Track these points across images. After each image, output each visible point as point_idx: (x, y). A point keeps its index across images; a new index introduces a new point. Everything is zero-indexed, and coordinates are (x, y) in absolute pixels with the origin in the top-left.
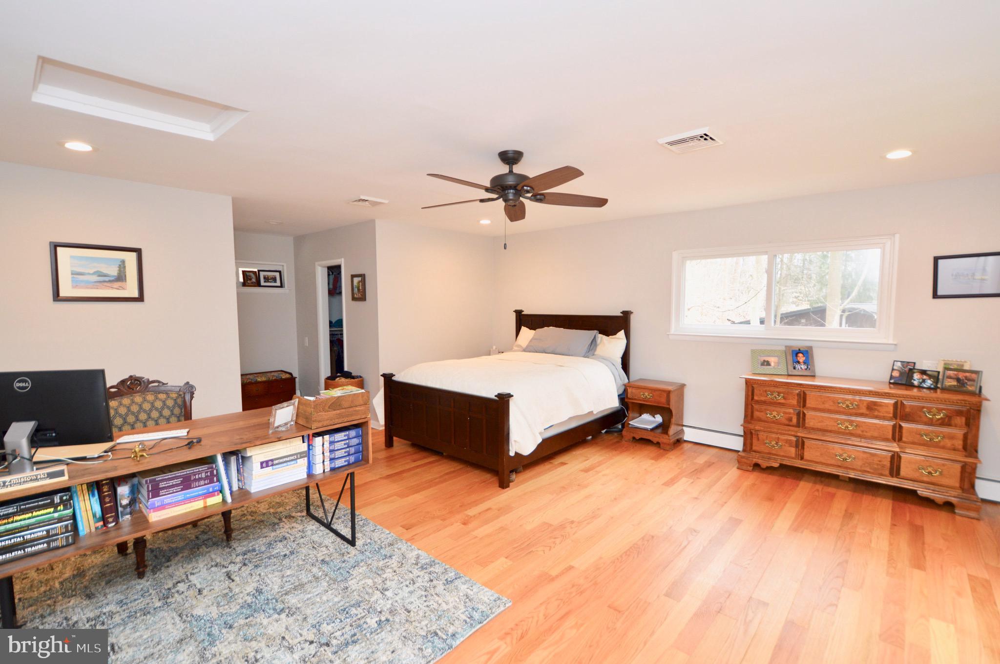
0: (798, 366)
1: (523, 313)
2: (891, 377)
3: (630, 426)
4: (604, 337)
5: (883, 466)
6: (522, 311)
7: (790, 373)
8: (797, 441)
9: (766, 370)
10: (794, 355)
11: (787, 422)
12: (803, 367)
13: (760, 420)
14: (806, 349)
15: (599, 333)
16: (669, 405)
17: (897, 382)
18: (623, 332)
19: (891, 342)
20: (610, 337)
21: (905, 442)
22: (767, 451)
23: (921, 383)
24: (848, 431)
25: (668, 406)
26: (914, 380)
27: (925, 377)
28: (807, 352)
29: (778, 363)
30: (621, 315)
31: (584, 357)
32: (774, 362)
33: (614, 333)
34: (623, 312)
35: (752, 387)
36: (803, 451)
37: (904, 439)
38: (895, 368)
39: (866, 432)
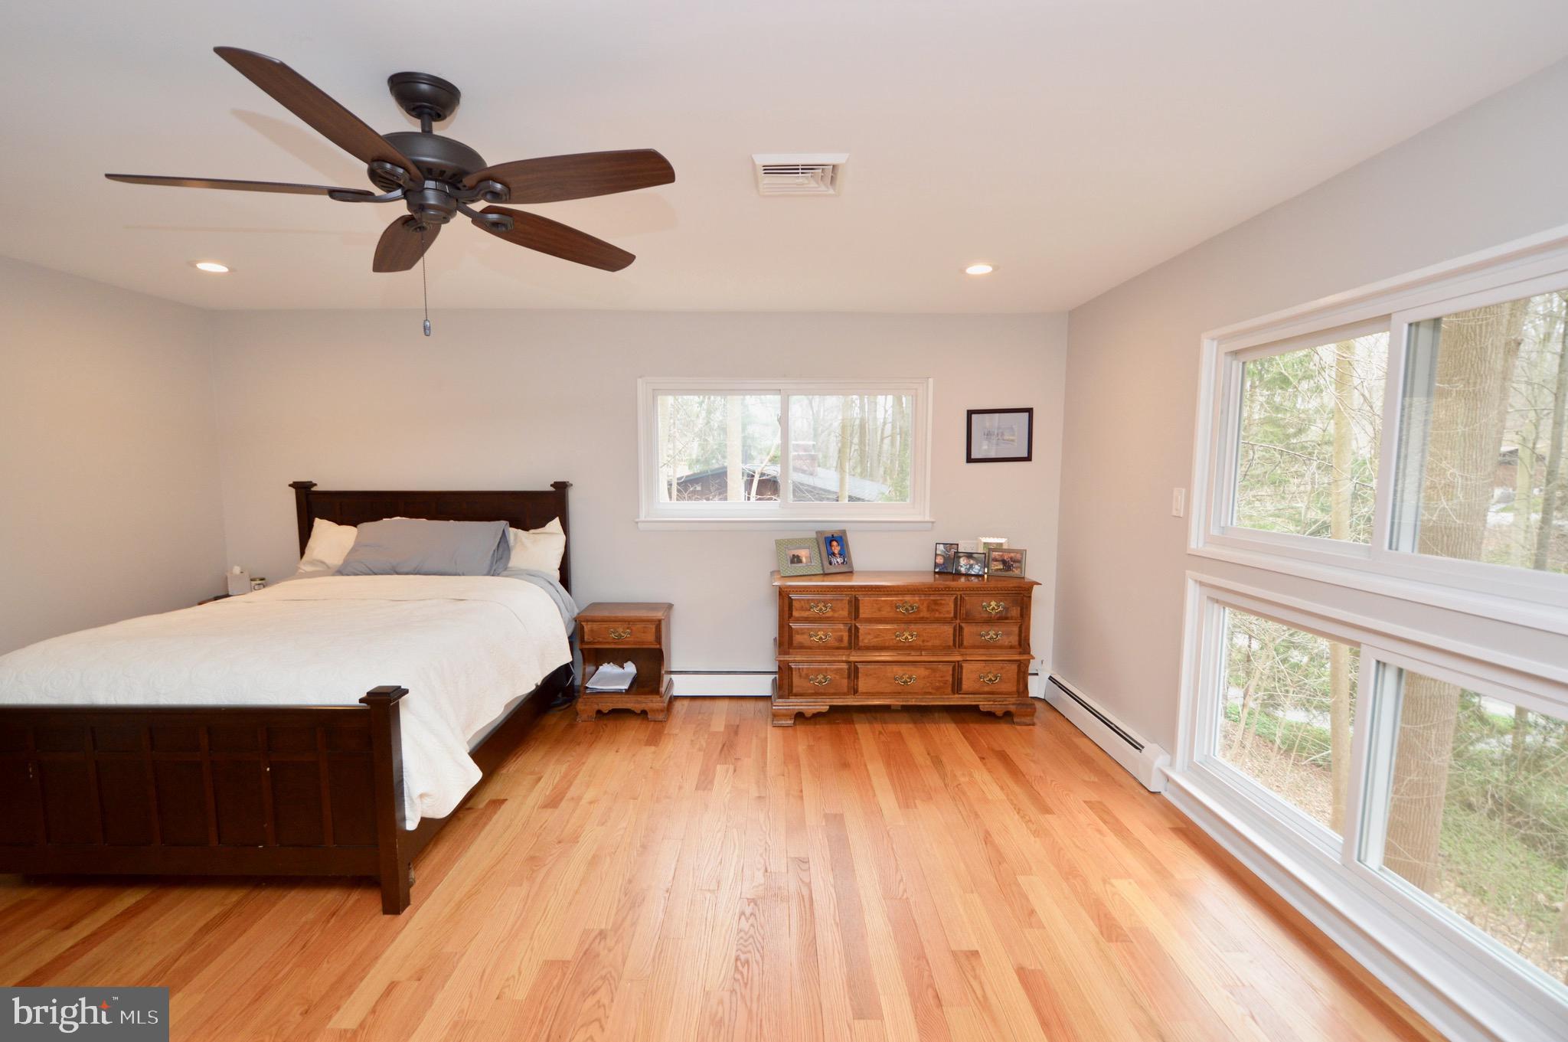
0: (834, 560)
1: (314, 489)
2: (936, 565)
3: (588, 691)
4: (520, 532)
5: (945, 682)
6: (311, 484)
7: (826, 572)
8: (849, 669)
9: (798, 569)
10: (828, 544)
11: (837, 644)
12: (839, 560)
13: (802, 647)
14: (840, 535)
15: (511, 526)
16: (659, 643)
17: (942, 571)
18: (557, 520)
19: (927, 519)
20: (532, 531)
21: (965, 648)
22: (813, 691)
23: (969, 569)
24: (907, 644)
25: (658, 646)
26: (961, 566)
27: (972, 562)
28: (841, 537)
29: (810, 558)
30: (552, 489)
31: (488, 574)
32: (806, 557)
33: (542, 524)
34: (556, 485)
35: (790, 598)
36: (857, 681)
37: (965, 643)
38: (938, 552)
39: (928, 641)
